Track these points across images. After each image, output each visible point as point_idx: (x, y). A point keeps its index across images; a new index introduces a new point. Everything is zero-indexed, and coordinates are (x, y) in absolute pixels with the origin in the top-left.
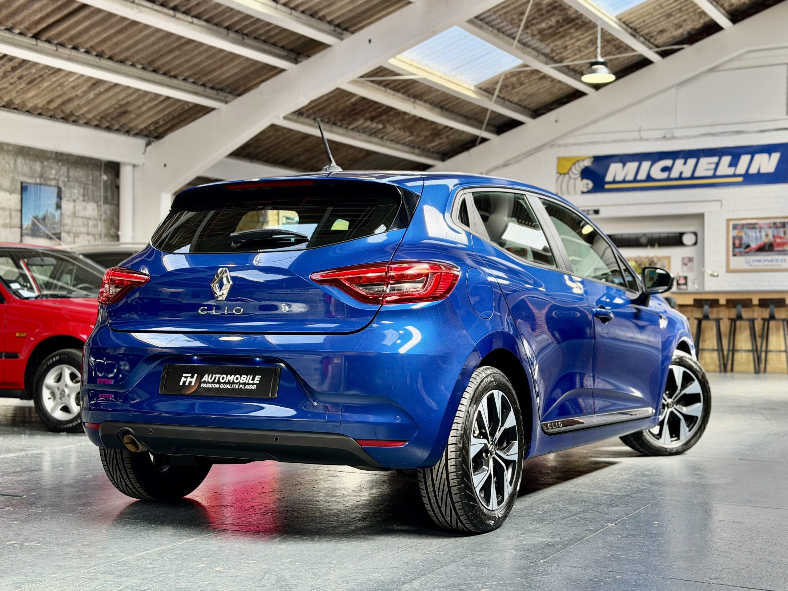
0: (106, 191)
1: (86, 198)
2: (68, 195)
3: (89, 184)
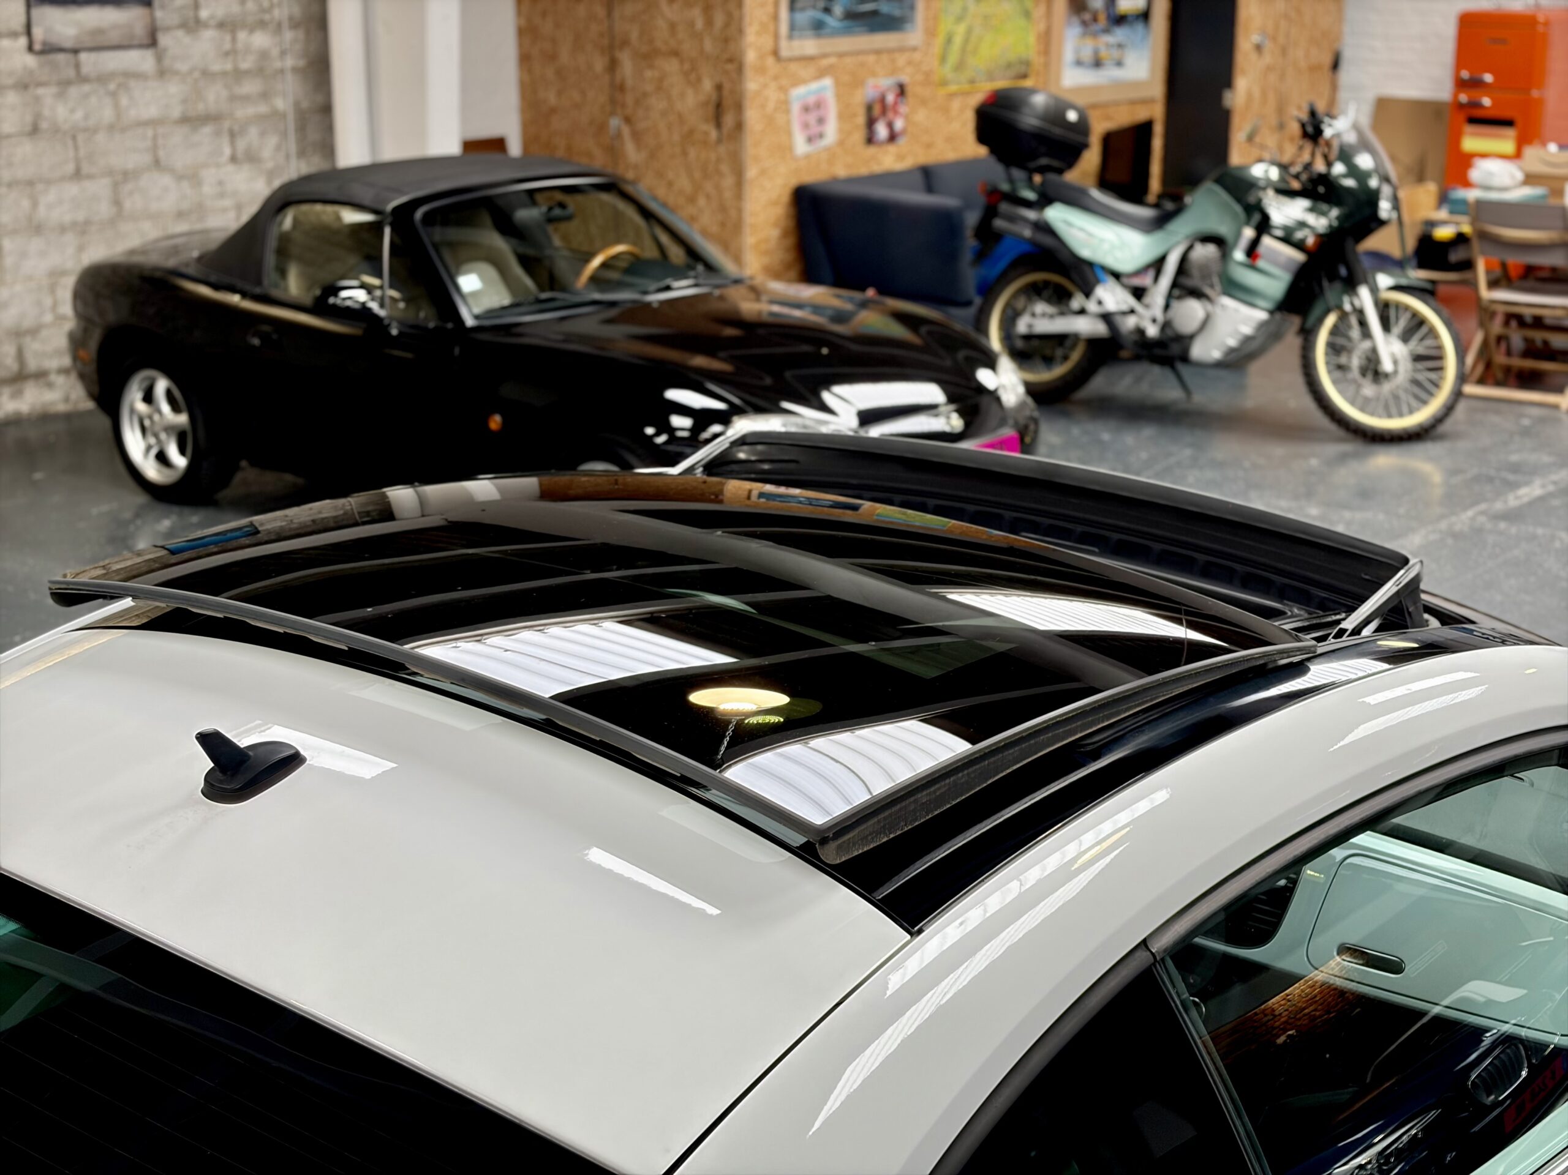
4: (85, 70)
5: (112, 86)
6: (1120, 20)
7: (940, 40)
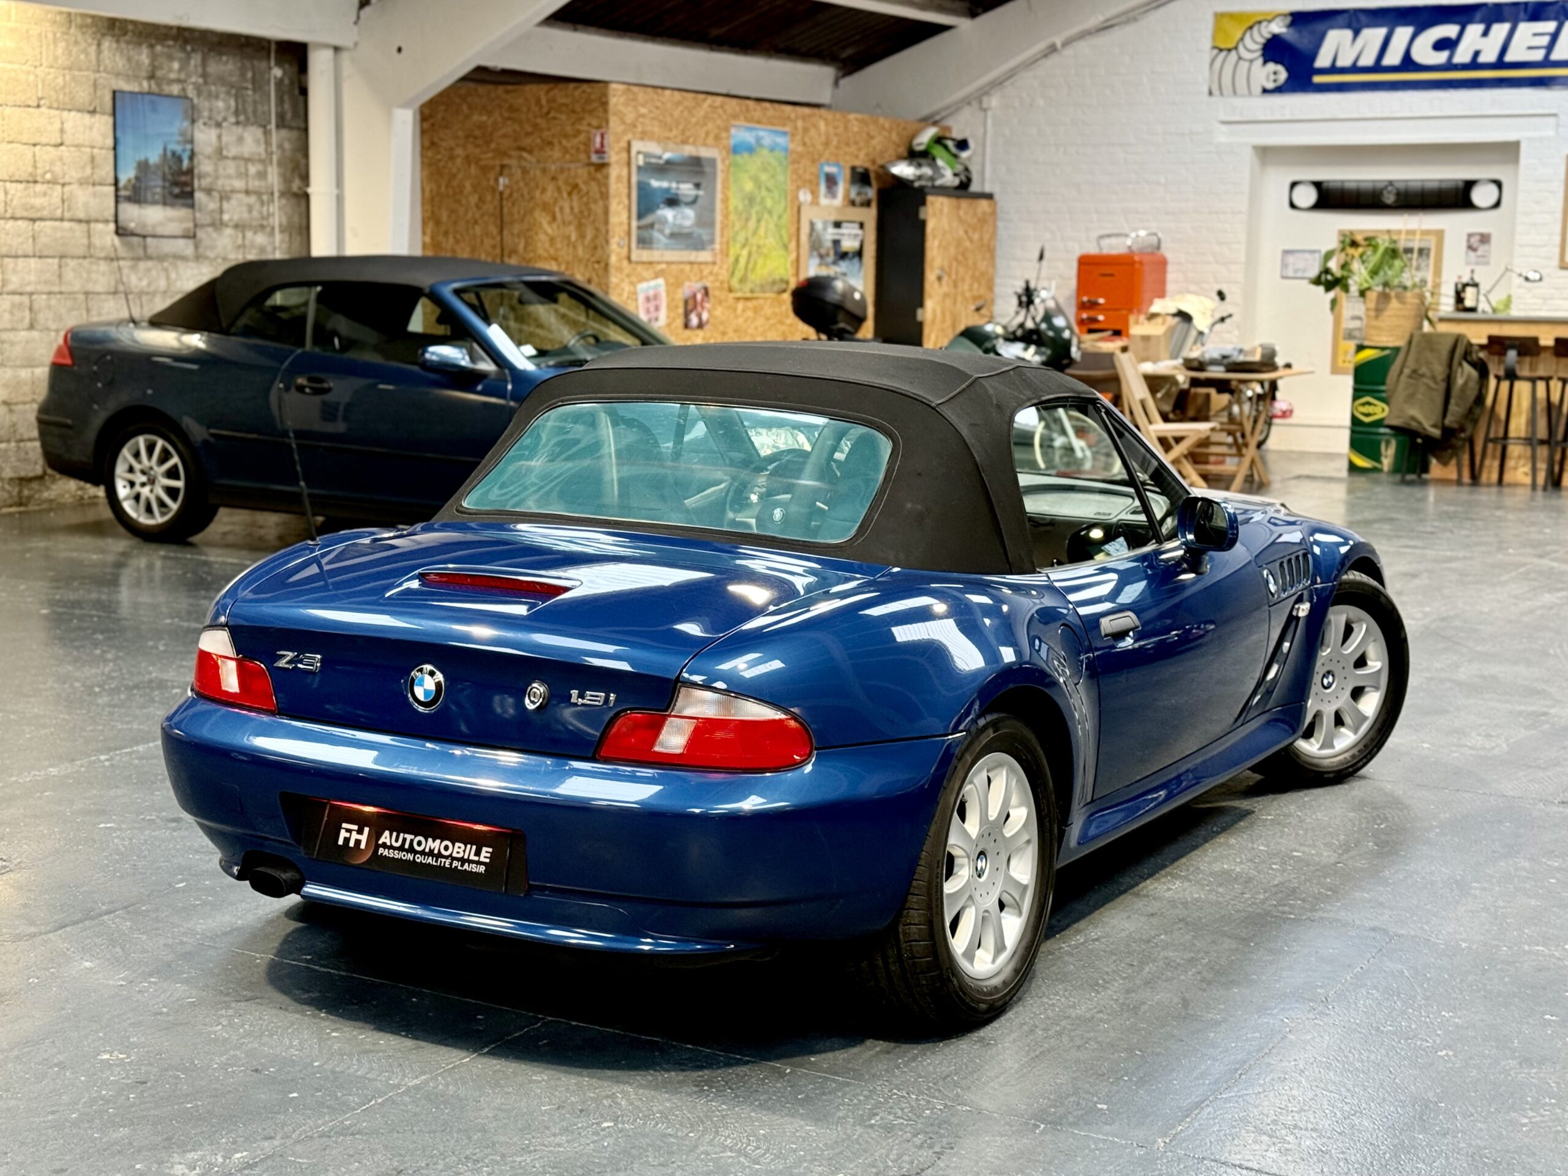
0: (280, 101)
1: (242, 118)
2: (206, 114)
3: (246, 89)
4: (150, 251)
5: (166, 264)
6: (843, 256)
7: (732, 259)
